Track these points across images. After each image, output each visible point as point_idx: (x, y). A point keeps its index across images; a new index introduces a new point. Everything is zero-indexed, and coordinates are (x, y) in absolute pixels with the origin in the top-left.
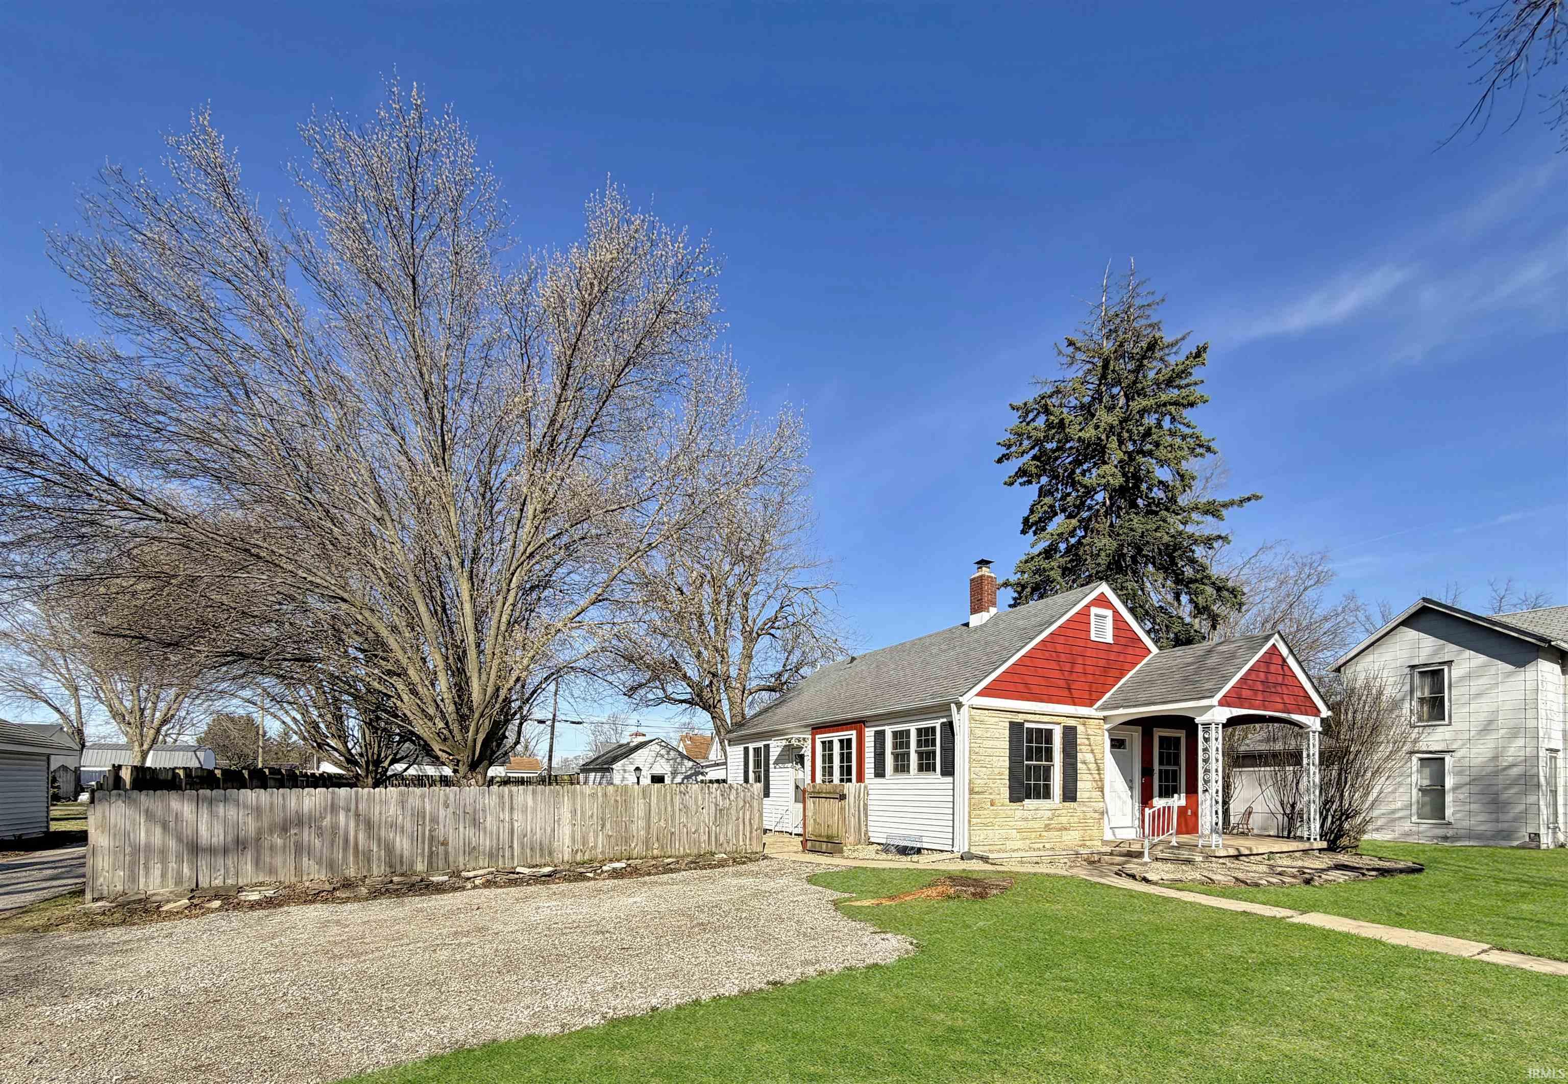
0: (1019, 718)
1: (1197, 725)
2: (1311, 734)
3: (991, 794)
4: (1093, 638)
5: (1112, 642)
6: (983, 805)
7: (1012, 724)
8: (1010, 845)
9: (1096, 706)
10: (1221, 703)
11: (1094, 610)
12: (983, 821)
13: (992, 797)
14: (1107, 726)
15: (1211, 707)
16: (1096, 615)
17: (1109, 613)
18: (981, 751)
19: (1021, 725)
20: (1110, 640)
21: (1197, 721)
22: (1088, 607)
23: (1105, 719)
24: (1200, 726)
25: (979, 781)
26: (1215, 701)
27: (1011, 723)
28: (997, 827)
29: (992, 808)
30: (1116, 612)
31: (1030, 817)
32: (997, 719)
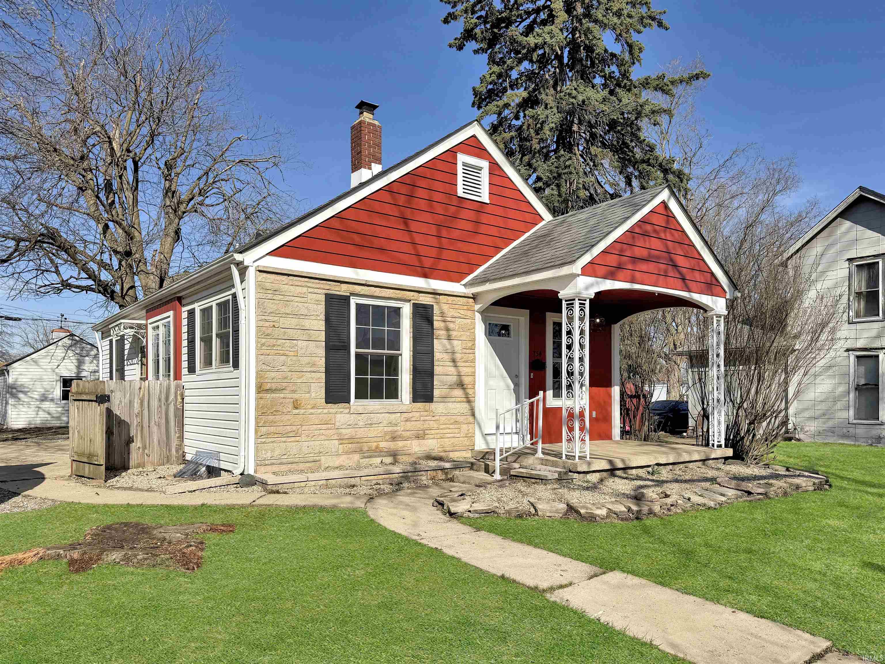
0: (343, 290)
1: (561, 300)
2: (715, 319)
3: (294, 392)
4: (460, 192)
5: (488, 202)
6: (280, 408)
7: (330, 299)
8: (326, 461)
9: (464, 282)
10: (586, 271)
11: (462, 158)
12: (280, 429)
13: (296, 396)
14: (477, 307)
15: (574, 276)
16: (464, 164)
17: (485, 164)
18: (276, 332)
19: (345, 300)
20: (485, 198)
21: (560, 296)
22: (452, 152)
23: (475, 297)
24: (564, 302)
25: (273, 374)
26: (577, 267)
27: (326, 295)
28: (304, 438)
29: (297, 411)
30: (494, 166)
31: (361, 423)
32: (305, 290)
